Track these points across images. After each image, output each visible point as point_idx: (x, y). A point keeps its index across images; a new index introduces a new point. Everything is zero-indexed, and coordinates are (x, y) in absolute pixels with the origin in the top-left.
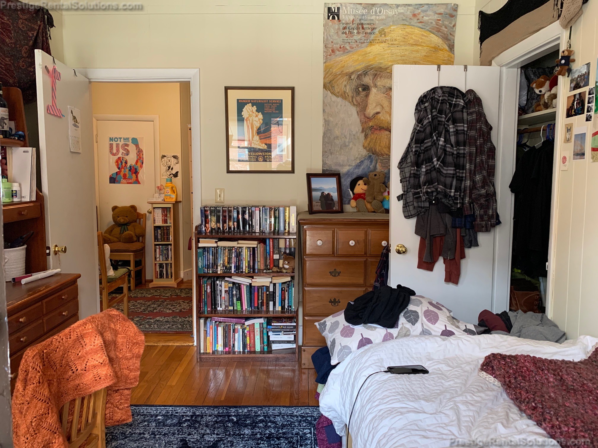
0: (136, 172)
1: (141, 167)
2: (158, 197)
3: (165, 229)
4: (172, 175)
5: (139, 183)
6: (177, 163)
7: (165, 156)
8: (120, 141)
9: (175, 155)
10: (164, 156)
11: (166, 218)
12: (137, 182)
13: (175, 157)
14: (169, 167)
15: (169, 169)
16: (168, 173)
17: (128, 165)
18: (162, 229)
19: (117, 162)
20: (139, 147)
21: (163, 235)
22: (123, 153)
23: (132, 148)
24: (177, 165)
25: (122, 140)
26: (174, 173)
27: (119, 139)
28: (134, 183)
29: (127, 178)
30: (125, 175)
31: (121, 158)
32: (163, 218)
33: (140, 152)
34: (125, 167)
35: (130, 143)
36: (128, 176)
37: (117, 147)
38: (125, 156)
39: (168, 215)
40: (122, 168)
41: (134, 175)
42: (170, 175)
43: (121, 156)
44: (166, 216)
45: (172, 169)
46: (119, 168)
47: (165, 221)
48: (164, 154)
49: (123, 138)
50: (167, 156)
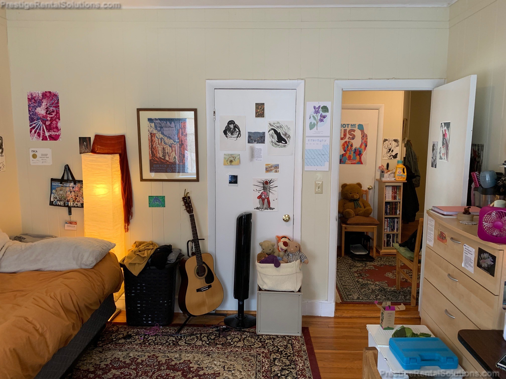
0: (360, 154)
1: (365, 149)
2: (388, 177)
3: (394, 204)
4: (392, 157)
5: (362, 163)
6: (397, 146)
7: (387, 140)
8: (348, 127)
9: (396, 138)
10: (385, 140)
11: (395, 195)
12: (360, 162)
13: (396, 141)
14: (390, 150)
15: (389, 151)
16: (388, 154)
17: (354, 148)
18: (391, 204)
19: (344, 145)
20: (364, 132)
21: (391, 209)
22: (349, 137)
23: (358, 133)
24: (397, 147)
25: (350, 126)
26: (393, 155)
27: (347, 126)
28: (358, 163)
29: (351, 159)
30: (350, 157)
31: (348, 142)
32: (393, 195)
33: (364, 136)
34: (350, 150)
35: (356, 129)
36: (352, 157)
37: (344, 132)
38: (351, 140)
39: (398, 192)
40: (348, 150)
41: (358, 157)
42: (390, 156)
43: (348, 140)
44: (396, 193)
45: (392, 151)
46: (345, 151)
47: (395, 198)
48: (386, 138)
49: (350, 125)
50: (389, 140)
